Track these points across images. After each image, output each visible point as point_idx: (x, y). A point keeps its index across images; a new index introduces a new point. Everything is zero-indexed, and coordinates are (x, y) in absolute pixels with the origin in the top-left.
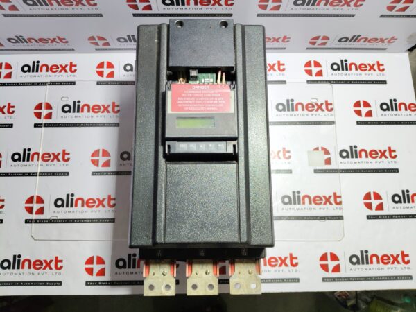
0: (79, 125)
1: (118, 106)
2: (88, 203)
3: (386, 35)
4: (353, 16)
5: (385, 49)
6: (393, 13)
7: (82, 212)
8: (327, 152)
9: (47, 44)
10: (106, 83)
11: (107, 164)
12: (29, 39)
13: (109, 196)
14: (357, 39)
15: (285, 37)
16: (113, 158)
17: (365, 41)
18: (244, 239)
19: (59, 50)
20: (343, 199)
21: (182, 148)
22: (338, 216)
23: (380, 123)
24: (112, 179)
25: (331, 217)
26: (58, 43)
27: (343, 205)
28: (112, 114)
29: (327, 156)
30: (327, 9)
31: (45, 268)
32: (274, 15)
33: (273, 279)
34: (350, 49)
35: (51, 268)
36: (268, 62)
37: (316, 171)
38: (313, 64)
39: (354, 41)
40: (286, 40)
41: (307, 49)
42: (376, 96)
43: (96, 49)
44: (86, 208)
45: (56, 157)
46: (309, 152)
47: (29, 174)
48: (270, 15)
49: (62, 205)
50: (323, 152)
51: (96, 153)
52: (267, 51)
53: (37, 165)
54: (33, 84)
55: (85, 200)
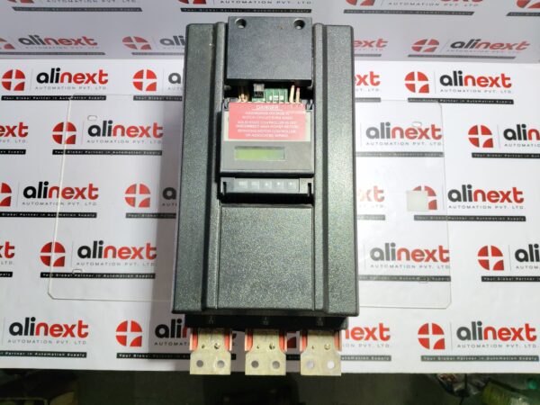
0: (111, 152)
1: (161, 128)
2: (122, 253)
3: (515, 40)
4: (471, 13)
5: (513, 58)
6: (526, 10)
7: (114, 264)
8: (432, 193)
9: (69, 47)
10: (146, 98)
11: (145, 203)
12: (47, 40)
13: (148, 245)
14: (475, 43)
15: (380, 41)
16: (154, 196)
17: (486, 47)
18: (320, 306)
19: (86, 54)
20: (450, 255)
21: (242, 186)
22: (444, 277)
23: (503, 156)
24: (153, 222)
25: (435, 277)
26: (83, 45)
27: (451, 263)
28: (153, 138)
29: (432, 198)
30: (437, 4)
31: (65, 335)
32: (367, 12)
33: (358, 356)
34: (466, 57)
35: (73, 335)
36: (356, 73)
37: (417, 218)
38: (416, 76)
39: (472, 47)
40: (382, 44)
41: (410, 56)
42: (498, 119)
43: (133, 54)
44: (118, 259)
45: (81, 193)
46: (408, 192)
47: (46, 215)
48: (360, 12)
49: (88, 256)
50: (427, 192)
51: (131, 189)
52: (355, 58)
53: (56, 204)
54: (51, 98)
55: (118, 249)
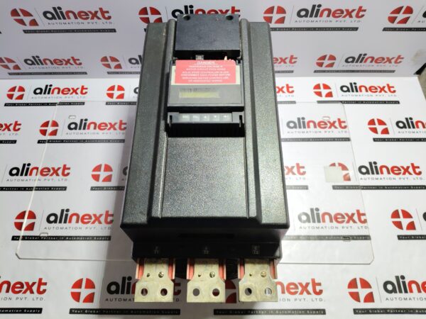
0: (84, 141)
1: (125, 124)
2: (84, 219)
3: (392, 54)
4: (356, 29)
5: (393, 71)
6: (395, 25)
7: (76, 228)
8: (344, 168)
10: (116, 103)
11: (108, 179)
12: (45, 60)
13: (107, 212)
14: (363, 58)
15: (292, 57)
16: (115, 174)
17: (371, 62)
18: (253, 214)
19: (73, 73)
20: (367, 217)
22: (365, 236)
23: (398, 140)
24: (112, 193)
25: (357, 236)
27: (369, 224)
28: (118, 131)
29: (345, 172)
30: (331, 21)
31: (25, 292)
32: (280, 29)
33: (294, 310)
34: (358, 71)
35: (32, 292)
36: (277, 85)
37: (335, 187)
39: (361, 62)
40: (293, 61)
41: (315, 72)
42: (390, 115)
43: (108, 73)
44: (80, 224)
45: (56, 172)
46: (325, 168)
47: (25, 189)
48: (275, 29)
49: (55, 221)
50: (340, 167)
51: (98, 168)
53: (34, 180)
54: (43, 104)
55: (81, 216)
